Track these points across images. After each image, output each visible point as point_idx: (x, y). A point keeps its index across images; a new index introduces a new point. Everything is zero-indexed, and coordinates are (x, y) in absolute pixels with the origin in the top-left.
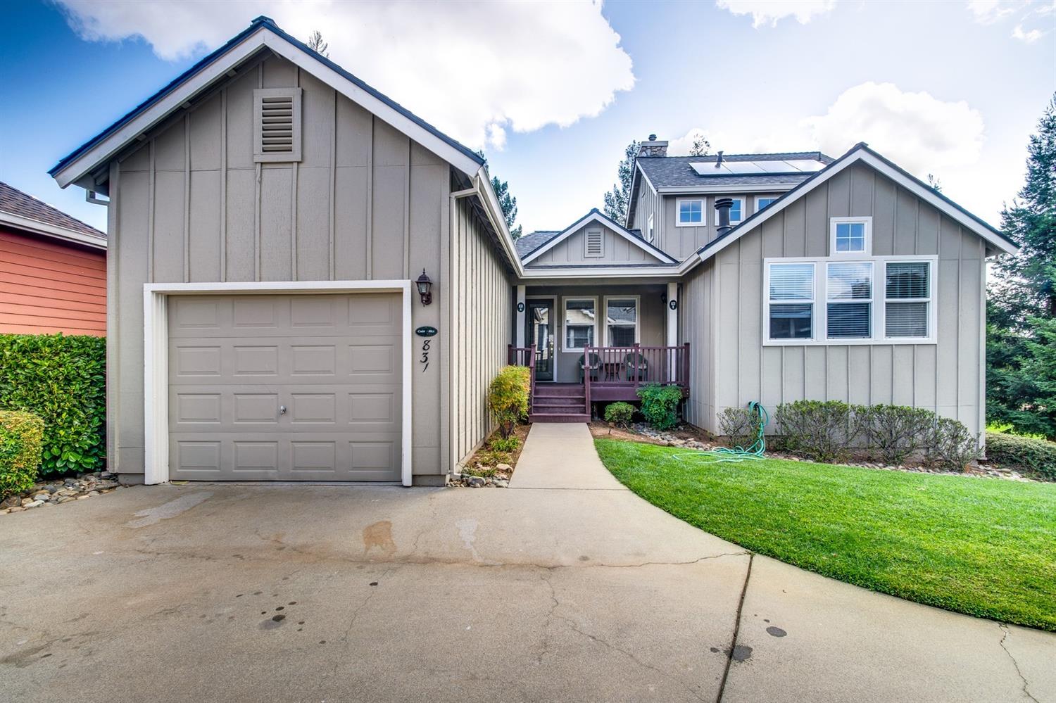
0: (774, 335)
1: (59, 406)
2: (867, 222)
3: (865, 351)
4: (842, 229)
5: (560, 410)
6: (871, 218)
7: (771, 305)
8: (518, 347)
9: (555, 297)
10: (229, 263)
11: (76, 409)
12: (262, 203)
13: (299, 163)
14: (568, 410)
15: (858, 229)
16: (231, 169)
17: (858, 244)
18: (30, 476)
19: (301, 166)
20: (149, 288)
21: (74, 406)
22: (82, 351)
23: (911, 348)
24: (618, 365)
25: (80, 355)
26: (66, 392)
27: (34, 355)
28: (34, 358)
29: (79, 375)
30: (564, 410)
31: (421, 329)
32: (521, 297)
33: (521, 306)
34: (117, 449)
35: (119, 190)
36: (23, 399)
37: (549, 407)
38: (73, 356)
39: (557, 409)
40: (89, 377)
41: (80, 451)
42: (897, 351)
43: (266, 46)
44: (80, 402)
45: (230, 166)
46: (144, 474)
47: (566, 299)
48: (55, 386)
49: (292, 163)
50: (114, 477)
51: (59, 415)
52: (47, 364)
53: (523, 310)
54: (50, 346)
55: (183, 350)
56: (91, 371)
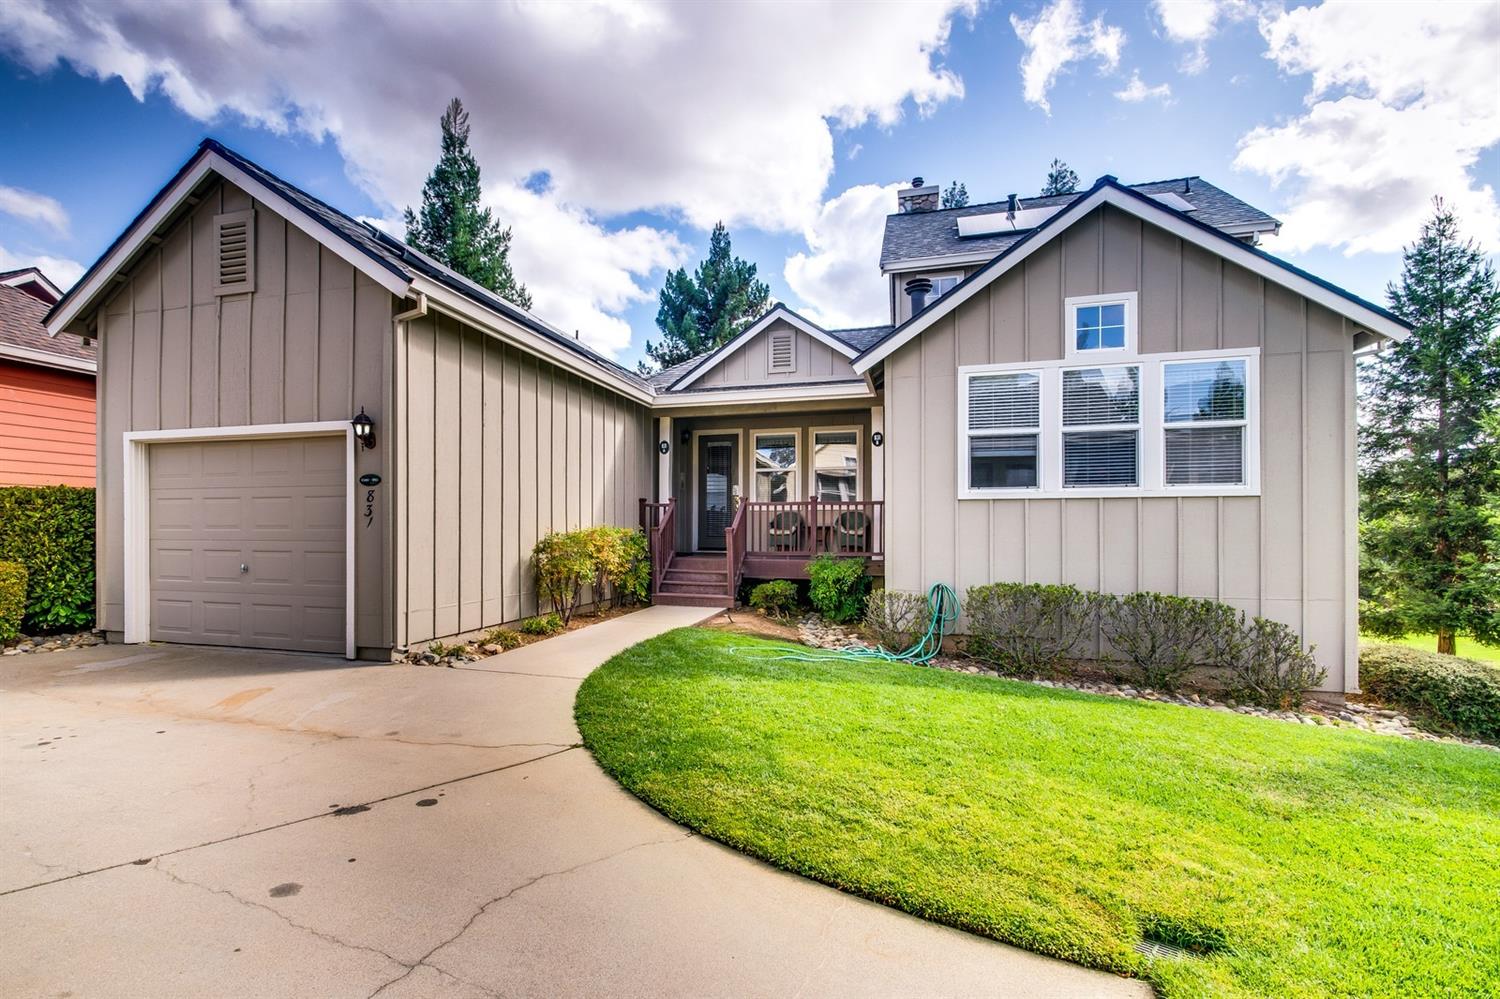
0: (975, 482)
1: (50, 559)
2: (1129, 301)
3: (1130, 506)
4: (1086, 316)
5: (697, 589)
6: (1136, 293)
7: (972, 438)
8: (661, 502)
9: (740, 432)
10: (194, 407)
11: (68, 563)
12: (222, 340)
13: (253, 293)
14: (707, 590)
15: (1115, 313)
16: (197, 305)
17: (1115, 339)
18: (12, 625)
19: (256, 296)
20: (128, 436)
21: (68, 559)
22: (76, 503)
23: (1212, 503)
24: (828, 529)
25: (76, 507)
26: (57, 545)
27: (29, 507)
28: (28, 510)
29: (72, 528)
30: (702, 589)
31: (364, 477)
32: (666, 436)
33: (664, 446)
34: (103, 606)
35: (106, 335)
36: (20, 550)
37: (682, 585)
38: (66, 509)
39: (693, 588)
40: (82, 529)
41: (73, 606)
42: (1187, 507)
43: (213, 171)
44: (73, 555)
45: (195, 302)
46: (123, 632)
47: (755, 434)
48: (46, 538)
49: (246, 293)
50: (103, 633)
51: (49, 567)
52: (38, 516)
53: (666, 452)
54: (43, 497)
55: (161, 502)
56: (85, 524)
